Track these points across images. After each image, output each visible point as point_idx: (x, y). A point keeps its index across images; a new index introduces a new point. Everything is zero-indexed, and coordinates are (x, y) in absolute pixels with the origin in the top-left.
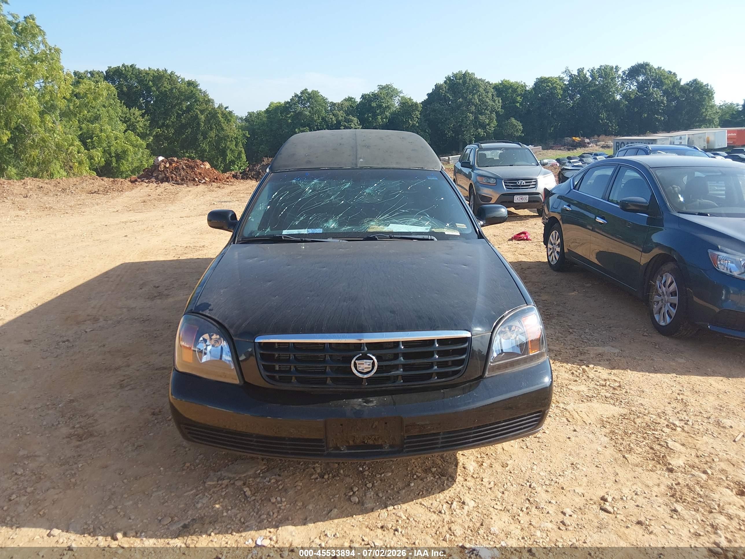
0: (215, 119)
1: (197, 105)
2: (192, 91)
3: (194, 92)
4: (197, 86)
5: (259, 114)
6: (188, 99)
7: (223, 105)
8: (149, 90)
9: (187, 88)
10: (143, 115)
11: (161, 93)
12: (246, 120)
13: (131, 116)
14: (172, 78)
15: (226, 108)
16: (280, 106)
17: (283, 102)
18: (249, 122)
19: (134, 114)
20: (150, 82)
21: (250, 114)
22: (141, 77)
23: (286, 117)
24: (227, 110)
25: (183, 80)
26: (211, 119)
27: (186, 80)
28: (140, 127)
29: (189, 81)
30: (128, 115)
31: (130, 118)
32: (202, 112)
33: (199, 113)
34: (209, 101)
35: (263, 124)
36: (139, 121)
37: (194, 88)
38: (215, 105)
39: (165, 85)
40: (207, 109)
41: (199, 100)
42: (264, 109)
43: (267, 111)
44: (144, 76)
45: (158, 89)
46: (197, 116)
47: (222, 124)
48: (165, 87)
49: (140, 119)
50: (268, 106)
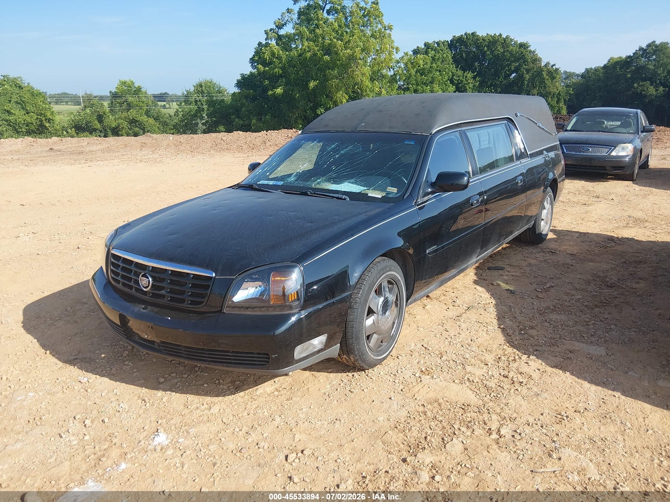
0: (540, 76)
1: (525, 65)
2: (522, 53)
3: (524, 53)
4: (528, 47)
5: (596, 70)
6: (517, 60)
7: (550, 63)
8: (484, 54)
9: (518, 50)
10: (474, 78)
11: (494, 56)
12: (583, 76)
13: (463, 78)
14: (506, 42)
15: (554, 65)
16: (620, 61)
17: (624, 56)
18: (585, 78)
19: (466, 77)
20: (486, 48)
21: (587, 71)
22: (478, 43)
23: (625, 71)
24: (554, 67)
25: (516, 42)
26: (536, 77)
27: (519, 42)
28: (470, 88)
29: (521, 43)
30: (461, 78)
31: (463, 81)
32: (528, 71)
33: (525, 72)
34: (536, 60)
35: (599, 80)
36: (469, 83)
37: (525, 49)
38: (542, 63)
39: (499, 49)
40: (533, 68)
41: (527, 61)
42: (602, 65)
43: (605, 67)
44: (481, 43)
45: (492, 52)
46: (523, 75)
47: (546, 81)
48: (498, 51)
49: (471, 81)
50: (607, 62)
